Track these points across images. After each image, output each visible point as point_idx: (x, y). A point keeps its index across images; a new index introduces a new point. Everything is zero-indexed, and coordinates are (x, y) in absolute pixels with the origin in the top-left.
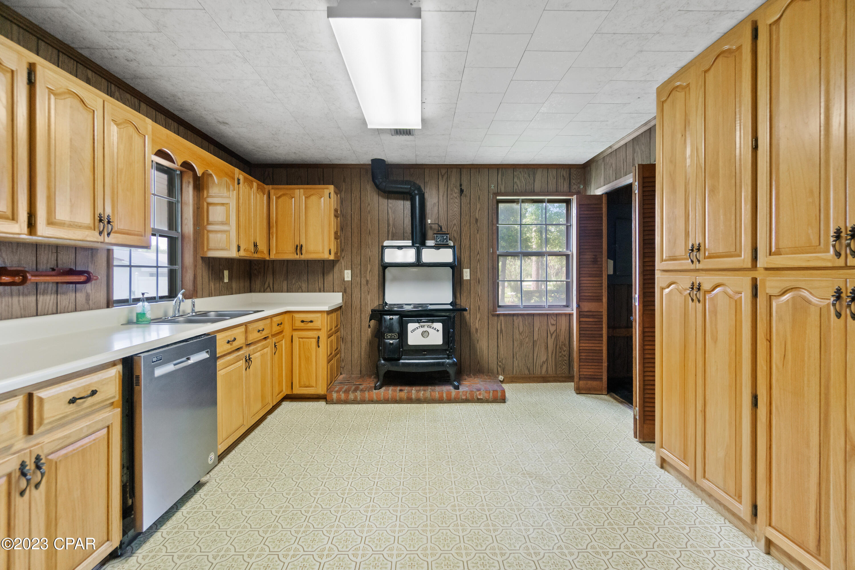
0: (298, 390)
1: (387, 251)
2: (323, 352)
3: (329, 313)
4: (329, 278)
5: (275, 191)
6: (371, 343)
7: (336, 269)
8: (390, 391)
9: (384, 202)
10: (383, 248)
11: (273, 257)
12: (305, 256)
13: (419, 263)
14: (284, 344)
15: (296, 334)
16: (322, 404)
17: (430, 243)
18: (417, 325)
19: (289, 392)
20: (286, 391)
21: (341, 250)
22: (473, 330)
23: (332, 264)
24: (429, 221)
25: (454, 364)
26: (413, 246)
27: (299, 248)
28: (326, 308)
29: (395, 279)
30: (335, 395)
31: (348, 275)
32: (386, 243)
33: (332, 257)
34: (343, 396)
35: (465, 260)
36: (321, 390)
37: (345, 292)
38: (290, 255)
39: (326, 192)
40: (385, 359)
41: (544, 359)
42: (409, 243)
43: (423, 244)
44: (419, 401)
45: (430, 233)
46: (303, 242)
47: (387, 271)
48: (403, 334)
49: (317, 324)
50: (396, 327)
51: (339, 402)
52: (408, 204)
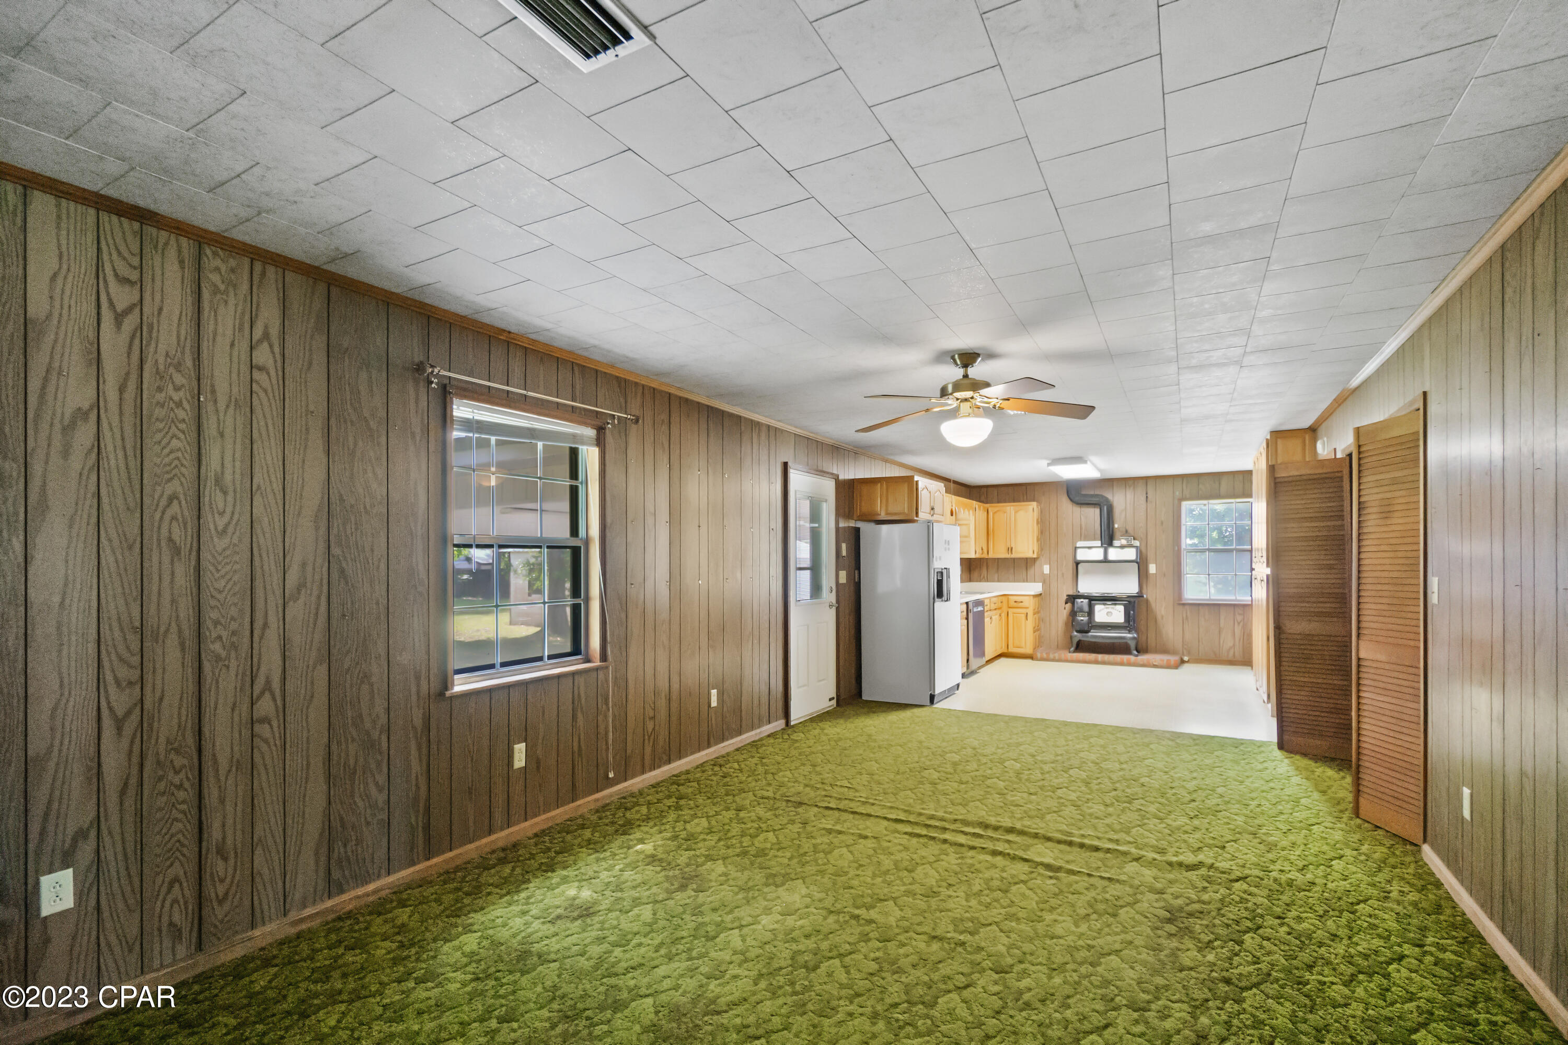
0: (1012, 650)
1: (1079, 551)
2: (1030, 624)
3: (1035, 596)
4: (1031, 572)
5: (993, 508)
6: (1066, 624)
7: (1037, 563)
8: (1081, 656)
9: (1077, 509)
10: (1076, 548)
11: (991, 555)
12: (1014, 556)
13: (1106, 561)
14: (1004, 615)
15: (1011, 611)
16: (1029, 661)
17: (1116, 543)
18: (1102, 606)
19: (1005, 651)
20: (1004, 650)
21: (1041, 549)
22: (1159, 617)
23: (1034, 560)
24: (1116, 526)
25: (1134, 638)
26: (1102, 546)
27: (1010, 550)
28: (1033, 593)
29: (1087, 572)
30: (1039, 655)
31: (1046, 569)
32: (1079, 544)
33: (1035, 556)
34: (1045, 656)
35: (1151, 556)
36: (1028, 650)
37: (1044, 582)
38: (1003, 555)
39: (1030, 508)
40: (1077, 631)
41: (1231, 644)
42: (1098, 543)
43: (1110, 544)
44: (1104, 663)
45: (1117, 534)
46: (1013, 545)
47: (1080, 566)
48: (1091, 613)
49: (1025, 604)
50: (1086, 608)
51: (1042, 659)
52: (1097, 511)
